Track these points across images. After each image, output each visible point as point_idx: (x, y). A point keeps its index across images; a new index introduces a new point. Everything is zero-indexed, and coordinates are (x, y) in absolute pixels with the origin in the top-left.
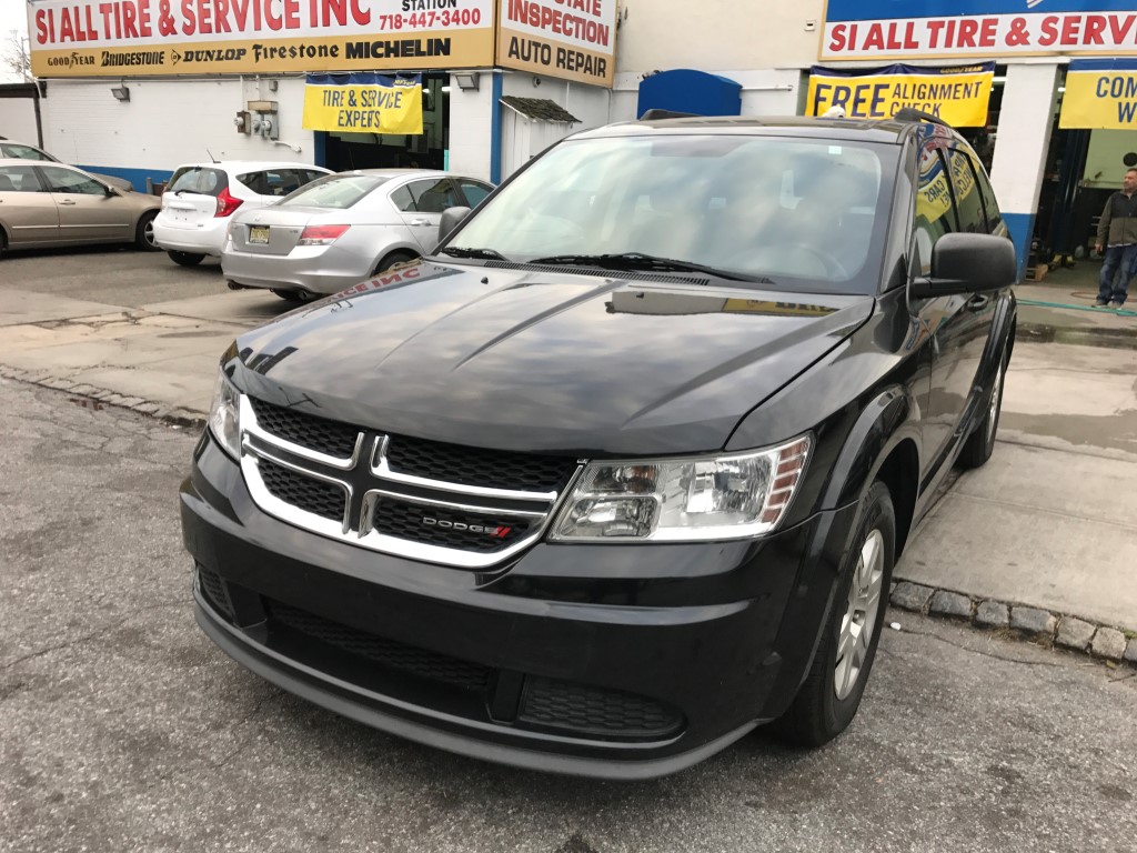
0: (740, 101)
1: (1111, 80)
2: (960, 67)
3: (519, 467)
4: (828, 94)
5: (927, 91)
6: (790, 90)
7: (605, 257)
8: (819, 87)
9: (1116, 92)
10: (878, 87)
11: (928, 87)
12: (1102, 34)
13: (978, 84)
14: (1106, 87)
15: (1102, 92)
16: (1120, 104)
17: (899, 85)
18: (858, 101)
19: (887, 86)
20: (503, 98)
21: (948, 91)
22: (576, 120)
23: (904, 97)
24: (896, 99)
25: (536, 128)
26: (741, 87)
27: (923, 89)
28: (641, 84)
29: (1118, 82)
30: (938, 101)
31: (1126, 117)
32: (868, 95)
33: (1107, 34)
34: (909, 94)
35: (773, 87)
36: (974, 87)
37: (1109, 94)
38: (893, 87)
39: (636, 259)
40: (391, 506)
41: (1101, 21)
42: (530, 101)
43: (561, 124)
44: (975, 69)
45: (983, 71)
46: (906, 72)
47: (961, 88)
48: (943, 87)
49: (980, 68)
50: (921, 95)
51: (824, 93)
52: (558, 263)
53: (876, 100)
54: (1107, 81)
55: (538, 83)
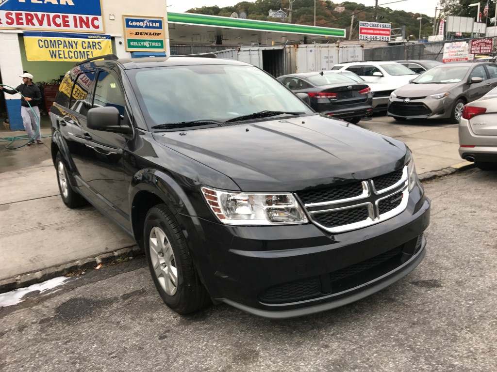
9: (47, 46)
12: (33, 21)
14: (42, 44)
15: (41, 46)
16: (50, 51)
29: (46, 42)
31: (54, 56)
33: (35, 21)
37: (44, 47)
40: (382, 203)
41: (31, 15)
54: (42, 41)
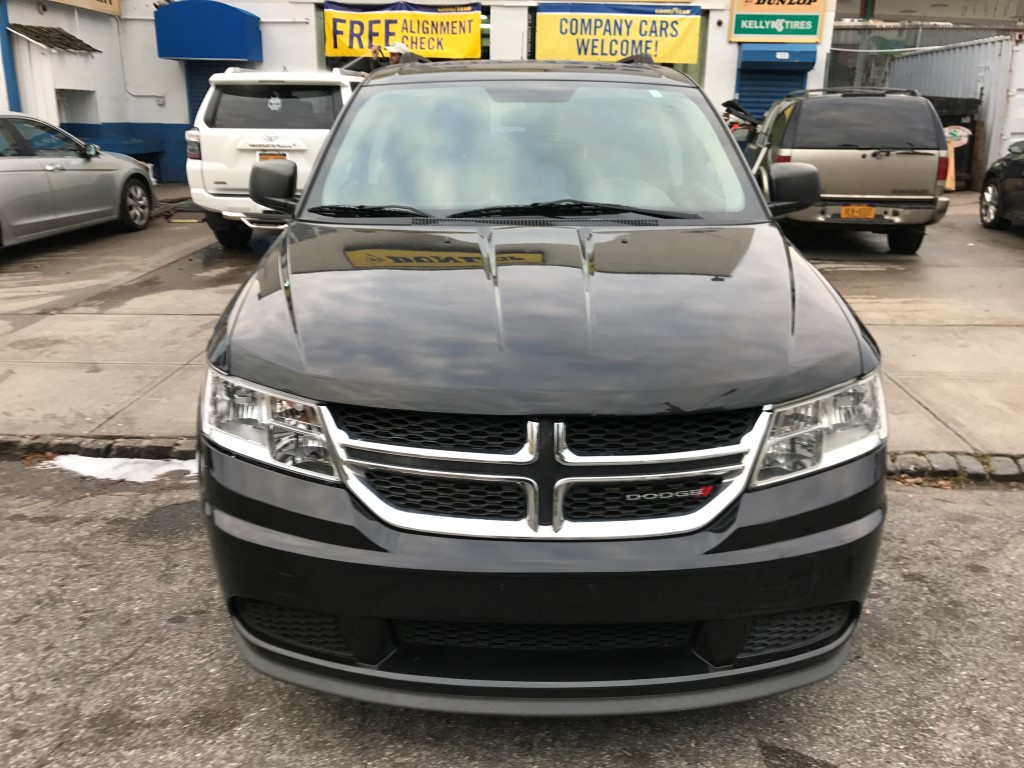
0: (260, 32)
1: (569, 20)
2: (453, 7)
3: (709, 426)
4: (343, 27)
5: (429, 26)
6: (307, 23)
7: (535, 206)
8: (335, 21)
9: (574, 31)
10: (388, 22)
11: (430, 23)
13: (470, 21)
14: (566, 26)
15: (564, 31)
16: (578, 41)
17: (405, 21)
18: (372, 35)
19: (395, 22)
20: (12, 26)
21: (447, 27)
22: (95, 50)
23: (412, 32)
24: (405, 33)
25: (56, 59)
26: (259, 19)
27: (426, 25)
28: (156, 13)
29: (574, 23)
30: (440, 36)
31: (583, 51)
32: (379, 28)
34: (415, 28)
35: (291, 20)
36: (467, 24)
37: (569, 32)
38: (400, 23)
39: (569, 206)
40: (585, 491)
42: (39, 29)
43: (81, 54)
44: (465, 9)
45: (472, 10)
46: (409, 9)
47: (457, 25)
48: (442, 23)
49: (469, 8)
50: (425, 30)
51: (340, 26)
52: (483, 215)
53: (388, 34)
54: (566, 21)
55: (45, 10)
